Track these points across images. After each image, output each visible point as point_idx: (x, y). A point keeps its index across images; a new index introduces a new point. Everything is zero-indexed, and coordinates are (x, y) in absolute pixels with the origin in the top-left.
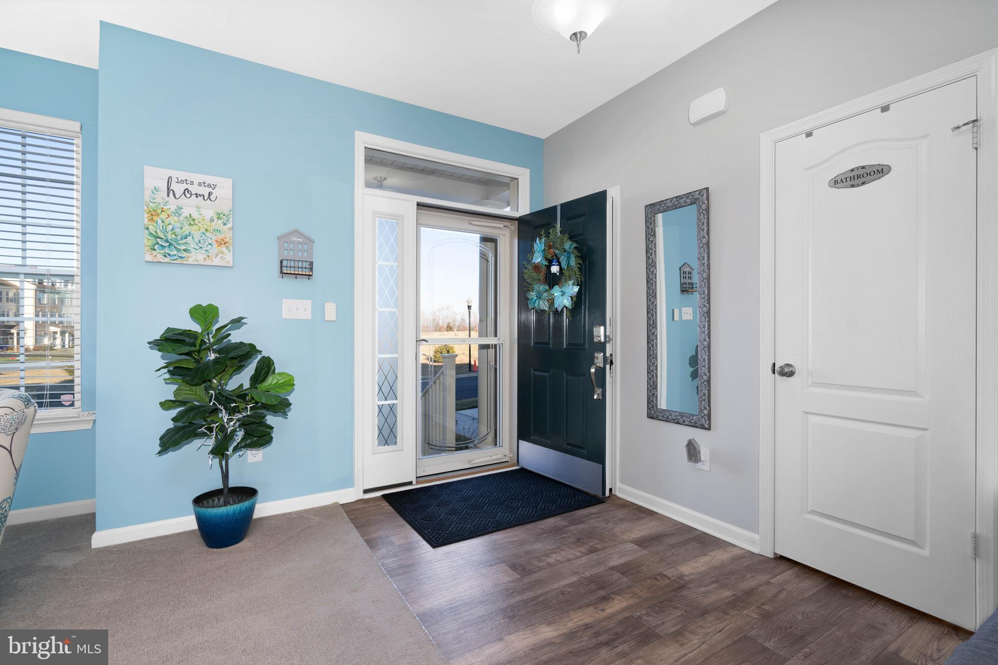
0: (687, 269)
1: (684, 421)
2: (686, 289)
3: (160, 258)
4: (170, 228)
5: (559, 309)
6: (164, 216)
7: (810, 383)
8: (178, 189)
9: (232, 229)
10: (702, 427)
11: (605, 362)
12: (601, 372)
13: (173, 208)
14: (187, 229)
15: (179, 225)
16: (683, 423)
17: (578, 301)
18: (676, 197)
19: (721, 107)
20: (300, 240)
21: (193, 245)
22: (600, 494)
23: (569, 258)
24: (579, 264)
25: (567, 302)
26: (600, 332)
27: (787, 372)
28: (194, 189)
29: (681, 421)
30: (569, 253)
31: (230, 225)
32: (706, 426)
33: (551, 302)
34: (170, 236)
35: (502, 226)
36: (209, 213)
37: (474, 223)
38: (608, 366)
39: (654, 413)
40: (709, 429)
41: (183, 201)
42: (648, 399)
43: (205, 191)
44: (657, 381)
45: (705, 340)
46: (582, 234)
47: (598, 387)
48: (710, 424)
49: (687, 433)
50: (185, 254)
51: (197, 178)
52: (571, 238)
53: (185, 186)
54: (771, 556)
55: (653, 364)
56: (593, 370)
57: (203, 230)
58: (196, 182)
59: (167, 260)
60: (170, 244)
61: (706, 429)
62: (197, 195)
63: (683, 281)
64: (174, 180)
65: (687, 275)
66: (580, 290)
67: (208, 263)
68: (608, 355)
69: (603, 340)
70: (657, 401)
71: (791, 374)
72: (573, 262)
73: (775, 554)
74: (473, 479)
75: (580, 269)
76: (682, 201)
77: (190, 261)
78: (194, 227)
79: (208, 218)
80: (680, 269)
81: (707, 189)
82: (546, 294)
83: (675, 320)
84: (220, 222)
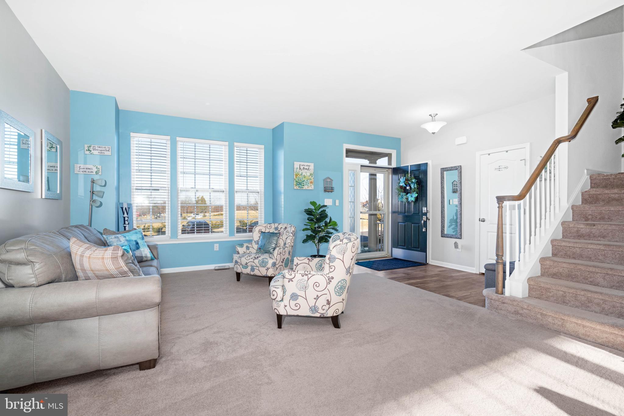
0: (455, 183)
1: (453, 237)
2: (454, 191)
3: (298, 188)
4: (300, 179)
5: (410, 202)
6: (299, 176)
7: (489, 223)
8: (302, 167)
9: (314, 178)
10: (459, 238)
11: (427, 219)
12: (425, 222)
13: (301, 173)
14: (304, 179)
15: (302, 178)
16: (453, 238)
17: (417, 199)
18: (451, 167)
19: (465, 142)
20: (330, 180)
21: (305, 184)
22: (425, 262)
23: (414, 185)
24: (418, 187)
25: (413, 199)
26: (424, 209)
27: (483, 221)
28: (306, 167)
29: (452, 237)
30: (414, 183)
31: (313, 177)
32: (460, 238)
33: (407, 199)
34: (300, 181)
35: (386, 171)
36: (308, 174)
37: (376, 170)
38: (428, 220)
39: (443, 235)
40: (461, 239)
41: (303, 171)
42: (441, 231)
43: (307, 167)
44: (444, 225)
45: (460, 212)
46: (418, 176)
47: (424, 227)
48: (461, 237)
49: (454, 240)
50: (303, 186)
51: (306, 164)
52: (415, 178)
53: (303, 167)
54: (479, 273)
55: (443, 219)
56: (422, 222)
57: (307, 179)
58: (306, 165)
59: (299, 188)
60: (300, 184)
61: (460, 239)
62: (306, 169)
63: (454, 188)
64: (301, 165)
65: (455, 186)
66: (418, 195)
67: (308, 189)
68: (428, 217)
69: (426, 212)
70: (444, 231)
71: (484, 221)
72: (416, 186)
73: (480, 272)
74: (378, 260)
75: (418, 188)
76: (453, 169)
77: (304, 188)
78: (305, 178)
79: (308, 175)
80: (452, 183)
81: (461, 166)
82: (405, 196)
83: (450, 204)
84: (311, 176)
